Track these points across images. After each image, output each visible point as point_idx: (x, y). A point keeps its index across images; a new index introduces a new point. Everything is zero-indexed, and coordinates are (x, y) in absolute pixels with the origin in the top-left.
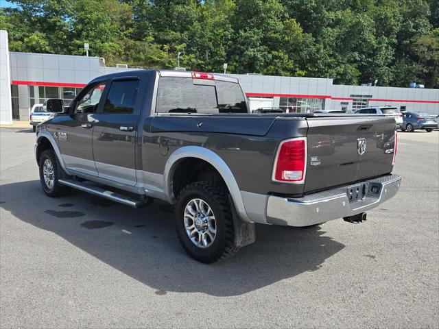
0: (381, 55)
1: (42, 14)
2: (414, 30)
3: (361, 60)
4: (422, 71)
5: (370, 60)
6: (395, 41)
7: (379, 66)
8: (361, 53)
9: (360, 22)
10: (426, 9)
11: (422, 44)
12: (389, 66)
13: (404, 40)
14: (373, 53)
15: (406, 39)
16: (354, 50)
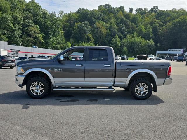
0: (16, 32)
2: (28, 24)
3: (8, 34)
4: (33, 41)
5: (12, 34)
6: (21, 27)
7: (15, 37)
8: (7, 31)
9: (6, 17)
10: (31, 16)
11: (32, 30)
12: (20, 37)
13: (24, 27)
14: (13, 31)
15: (25, 27)
16: (4, 29)
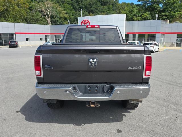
1: (150, 4)
